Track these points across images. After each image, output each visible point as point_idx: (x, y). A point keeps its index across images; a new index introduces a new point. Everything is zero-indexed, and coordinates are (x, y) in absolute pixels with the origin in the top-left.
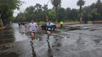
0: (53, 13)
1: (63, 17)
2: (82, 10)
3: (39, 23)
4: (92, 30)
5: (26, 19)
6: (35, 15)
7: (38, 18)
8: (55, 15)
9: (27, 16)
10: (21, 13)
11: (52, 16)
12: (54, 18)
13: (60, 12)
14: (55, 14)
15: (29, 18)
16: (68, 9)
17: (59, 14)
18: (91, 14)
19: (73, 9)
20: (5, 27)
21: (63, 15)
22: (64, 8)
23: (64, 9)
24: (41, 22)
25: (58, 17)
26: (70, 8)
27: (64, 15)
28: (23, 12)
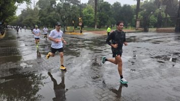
0: (90, 12)
1: (108, 19)
2: (140, 7)
3: (64, 30)
4: (155, 43)
5: (40, 22)
6: (57, 13)
7: (63, 21)
8: (92, 15)
9: (42, 15)
10: (28, 9)
11: (88, 18)
12: (92, 21)
13: (103, 9)
14: (93, 13)
15: (46, 20)
16: (117, 5)
17: (100, 15)
18: (156, 16)
19: (125, 6)
20: (4, 35)
21: (108, 16)
22: (109, 3)
23: (110, 5)
24: (68, 27)
25: (98, 18)
26: (120, 4)
27: (110, 16)
28: (33, 8)
